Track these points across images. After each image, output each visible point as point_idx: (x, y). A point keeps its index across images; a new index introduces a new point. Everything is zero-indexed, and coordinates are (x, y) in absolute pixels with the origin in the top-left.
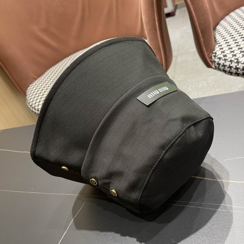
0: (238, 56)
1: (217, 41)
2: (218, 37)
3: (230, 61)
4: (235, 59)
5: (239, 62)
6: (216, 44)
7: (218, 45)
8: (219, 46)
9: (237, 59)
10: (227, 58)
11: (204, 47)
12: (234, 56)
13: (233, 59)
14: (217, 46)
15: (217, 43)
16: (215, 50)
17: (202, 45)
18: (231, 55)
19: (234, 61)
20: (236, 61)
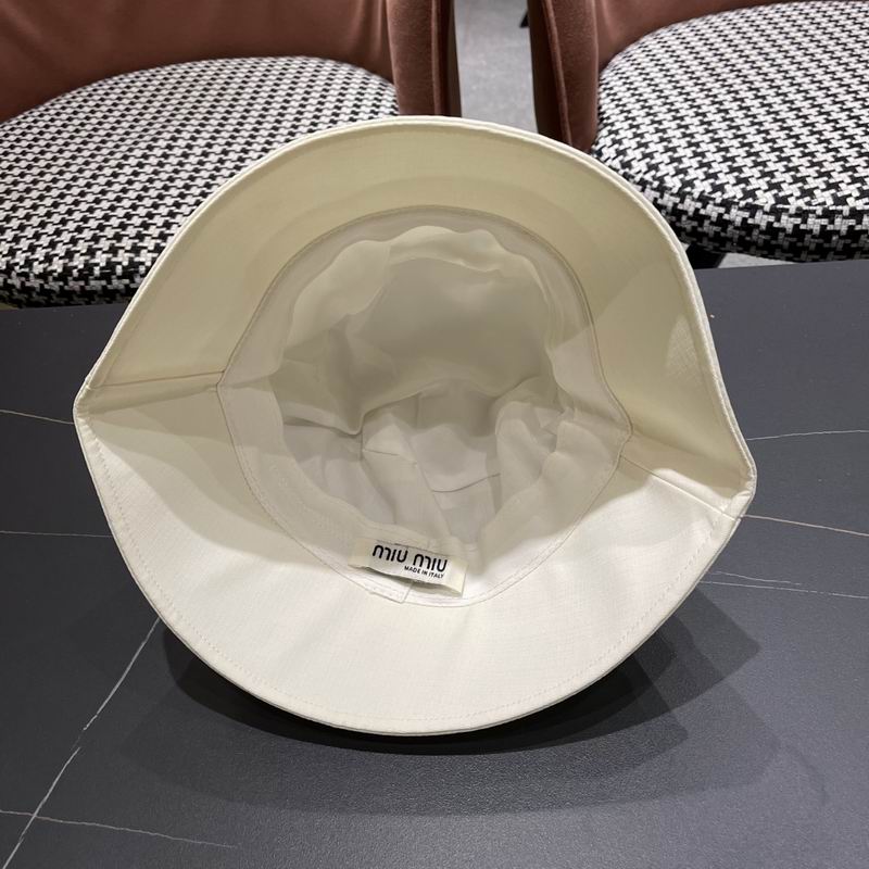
0: (663, 170)
1: (605, 116)
2: (607, 106)
3: (638, 184)
4: (654, 178)
5: (666, 188)
6: (601, 126)
7: (609, 128)
8: (610, 132)
9: (661, 179)
10: (632, 172)
11: (567, 125)
12: (651, 167)
13: (648, 177)
14: (604, 132)
15: (605, 121)
16: (597, 144)
17: (564, 122)
18: (642, 166)
19: (651, 184)
20: (656, 184)
